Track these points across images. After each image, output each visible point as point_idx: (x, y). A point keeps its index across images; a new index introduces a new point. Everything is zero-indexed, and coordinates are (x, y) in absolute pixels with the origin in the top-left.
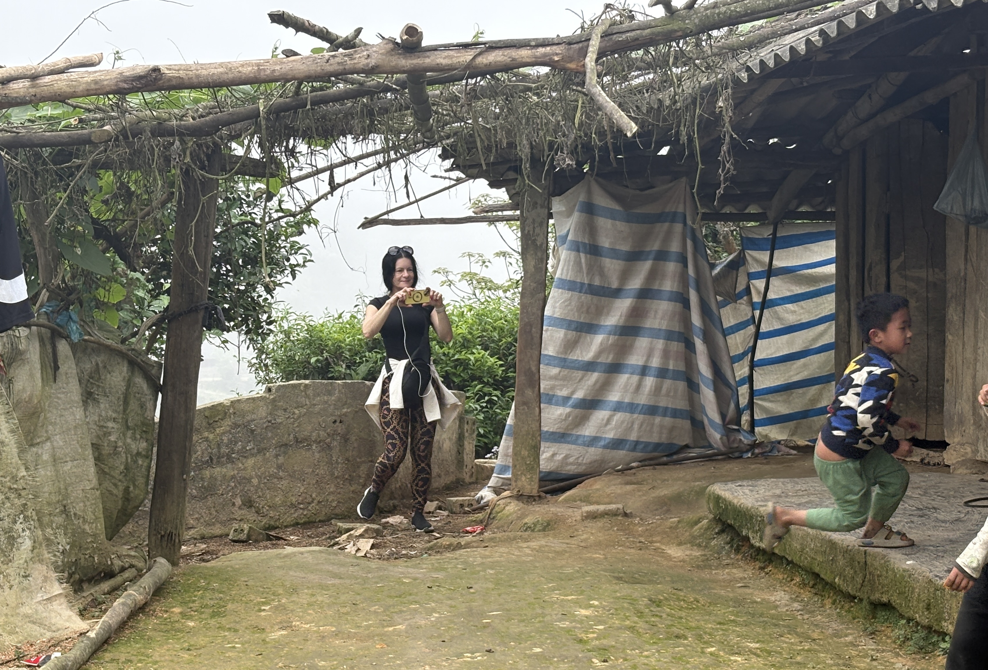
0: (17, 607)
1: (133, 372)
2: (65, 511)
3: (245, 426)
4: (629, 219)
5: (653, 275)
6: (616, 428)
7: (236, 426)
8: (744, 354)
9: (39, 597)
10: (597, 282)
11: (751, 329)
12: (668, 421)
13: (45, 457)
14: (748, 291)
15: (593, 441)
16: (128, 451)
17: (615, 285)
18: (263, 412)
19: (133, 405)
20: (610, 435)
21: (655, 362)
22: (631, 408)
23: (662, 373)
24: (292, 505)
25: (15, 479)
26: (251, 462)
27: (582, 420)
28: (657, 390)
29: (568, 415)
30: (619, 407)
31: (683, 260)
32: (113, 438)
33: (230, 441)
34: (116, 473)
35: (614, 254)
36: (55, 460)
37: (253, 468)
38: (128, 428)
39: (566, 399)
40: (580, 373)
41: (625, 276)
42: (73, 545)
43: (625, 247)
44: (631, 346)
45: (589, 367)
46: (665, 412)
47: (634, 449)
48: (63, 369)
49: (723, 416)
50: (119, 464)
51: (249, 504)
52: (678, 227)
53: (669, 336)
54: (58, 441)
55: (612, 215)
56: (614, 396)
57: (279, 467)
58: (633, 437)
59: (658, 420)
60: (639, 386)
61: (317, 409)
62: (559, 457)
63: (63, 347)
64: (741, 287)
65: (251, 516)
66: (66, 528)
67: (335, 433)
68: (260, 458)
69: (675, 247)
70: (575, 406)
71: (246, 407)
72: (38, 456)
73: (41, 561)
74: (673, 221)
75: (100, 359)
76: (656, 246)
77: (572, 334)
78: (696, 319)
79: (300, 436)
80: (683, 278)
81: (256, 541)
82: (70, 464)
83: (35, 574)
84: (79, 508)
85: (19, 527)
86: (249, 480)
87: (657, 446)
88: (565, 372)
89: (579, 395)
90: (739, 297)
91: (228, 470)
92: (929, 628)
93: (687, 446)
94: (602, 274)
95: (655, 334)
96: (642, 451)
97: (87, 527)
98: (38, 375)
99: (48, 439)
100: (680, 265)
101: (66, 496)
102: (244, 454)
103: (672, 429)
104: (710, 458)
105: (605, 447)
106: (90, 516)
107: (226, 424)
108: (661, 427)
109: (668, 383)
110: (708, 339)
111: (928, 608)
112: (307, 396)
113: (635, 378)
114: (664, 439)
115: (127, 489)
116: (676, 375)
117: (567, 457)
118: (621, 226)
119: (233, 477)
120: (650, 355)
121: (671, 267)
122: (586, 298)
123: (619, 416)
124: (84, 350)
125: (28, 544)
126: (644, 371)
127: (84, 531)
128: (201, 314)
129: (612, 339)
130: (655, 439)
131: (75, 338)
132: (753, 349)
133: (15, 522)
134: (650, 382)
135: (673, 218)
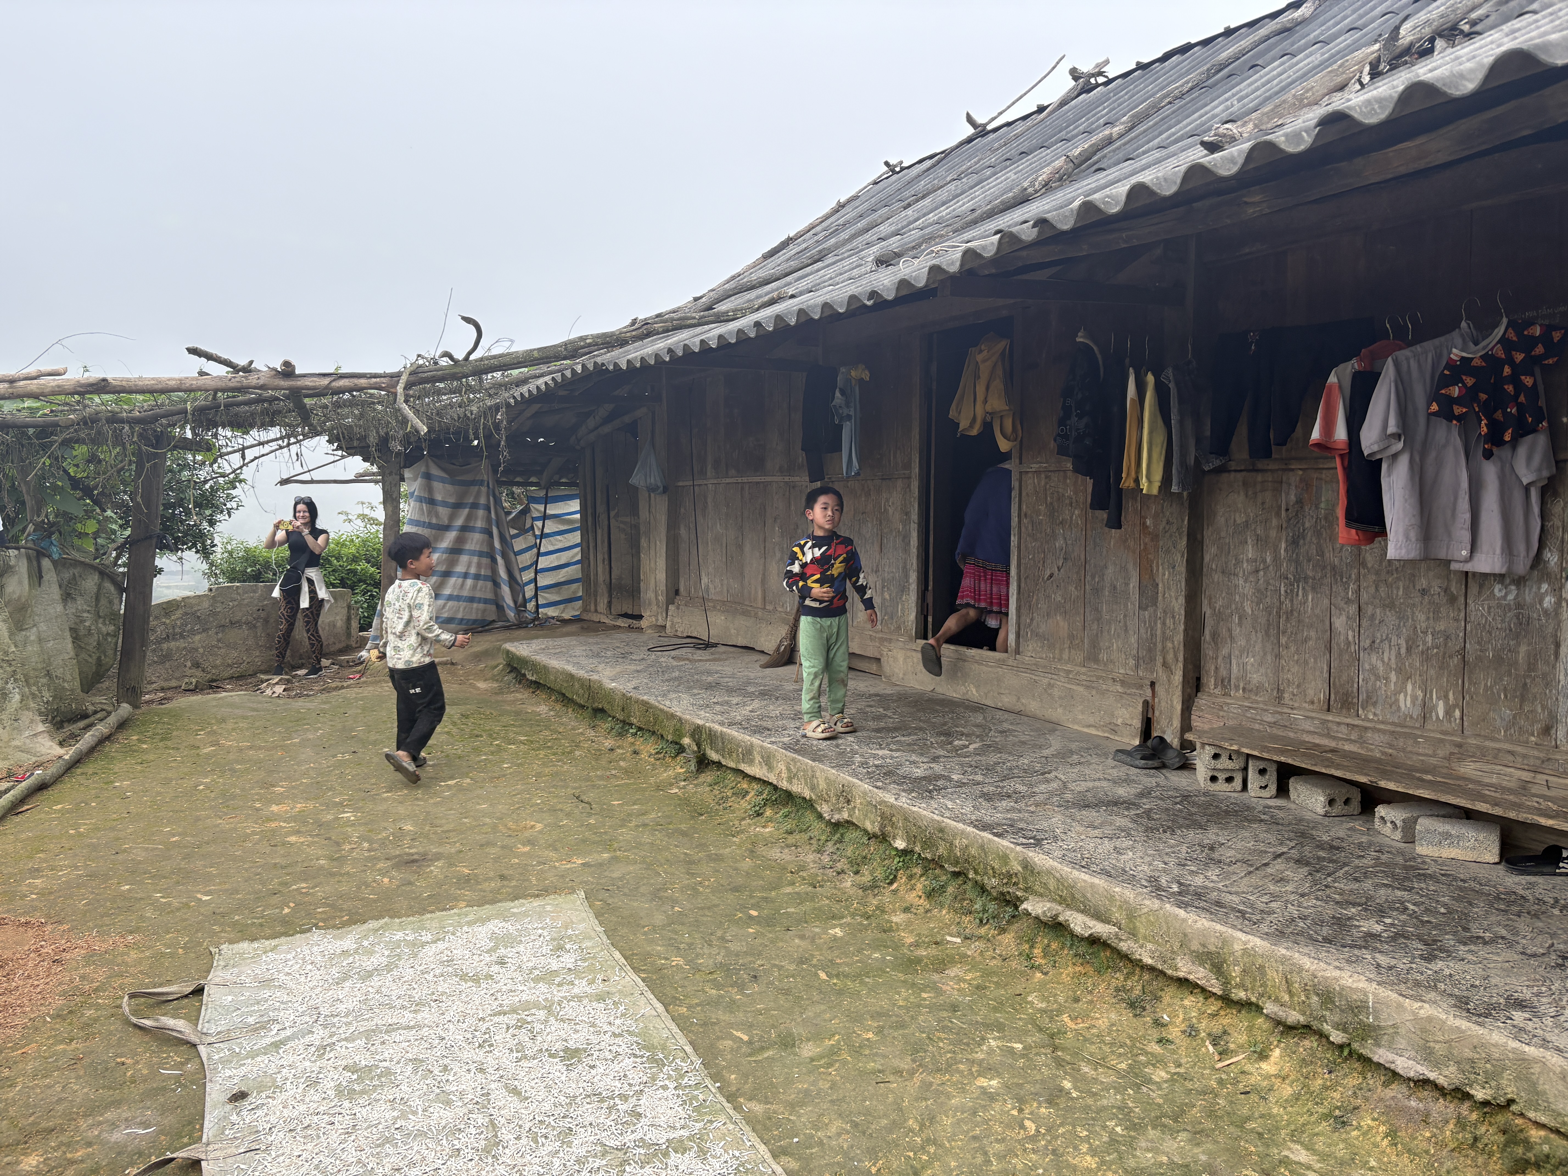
0: (9, 741)
1: (103, 579)
2: (48, 674)
3: (193, 614)
4: (454, 483)
5: (469, 518)
6: (449, 610)
7: (186, 614)
8: (531, 565)
9: (27, 734)
10: (434, 521)
11: (535, 550)
12: (481, 606)
13: (32, 638)
14: (532, 528)
16: (99, 632)
17: (446, 522)
18: (206, 604)
19: (103, 602)
20: (445, 615)
21: (473, 570)
22: (458, 598)
23: (477, 577)
24: (229, 665)
25: (6, 653)
26: (197, 637)
28: (474, 587)
30: (450, 598)
31: (488, 509)
32: (87, 624)
33: (182, 625)
34: (90, 648)
35: (445, 504)
36: (40, 640)
37: (200, 641)
38: (100, 617)
41: (452, 517)
42: (54, 697)
43: (452, 500)
44: (457, 560)
46: (480, 600)
48: (46, 578)
49: (515, 602)
50: (93, 641)
51: (197, 665)
52: (484, 489)
53: (481, 554)
54: (43, 627)
55: (442, 480)
56: (447, 591)
57: (219, 641)
58: (460, 616)
59: (475, 605)
60: (462, 585)
61: (246, 602)
63: (46, 563)
64: (528, 526)
65: (199, 673)
66: (49, 686)
67: (259, 617)
68: (204, 635)
69: (483, 501)
71: (194, 601)
72: (27, 637)
73: (28, 709)
74: (481, 485)
75: (77, 571)
76: (471, 500)
78: (497, 544)
79: (234, 620)
80: (489, 520)
81: (202, 690)
82: (52, 643)
83: (24, 718)
84: (59, 672)
85: (10, 686)
86: (196, 650)
87: (475, 621)
90: (527, 531)
91: (181, 644)
92: (624, 722)
93: (494, 621)
94: (437, 516)
95: (472, 553)
97: (66, 685)
98: (26, 582)
99: (35, 625)
100: (486, 512)
101: (49, 664)
102: (193, 632)
103: (484, 611)
104: (508, 628)
106: (68, 677)
107: (179, 613)
108: (477, 609)
109: (480, 583)
110: (504, 556)
111: (623, 710)
112: (238, 594)
113: (460, 580)
114: (479, 617)
115: (99, 659)
116: (486, 578)
118: (449, 487)
119: (185, 648)
120: (469, 566)
121: (481, 513)
123: (450, 603)
124: (64, 565)
125: (18, 697)
126: (466, 575)
127: (63, 688)
128: (154, 541)
129: (445, 556)
130: (473, 617)
131: (56, 556)
132: (537, 561)
133: (7, 683)
134: (469, 582)
135: (481, 483)
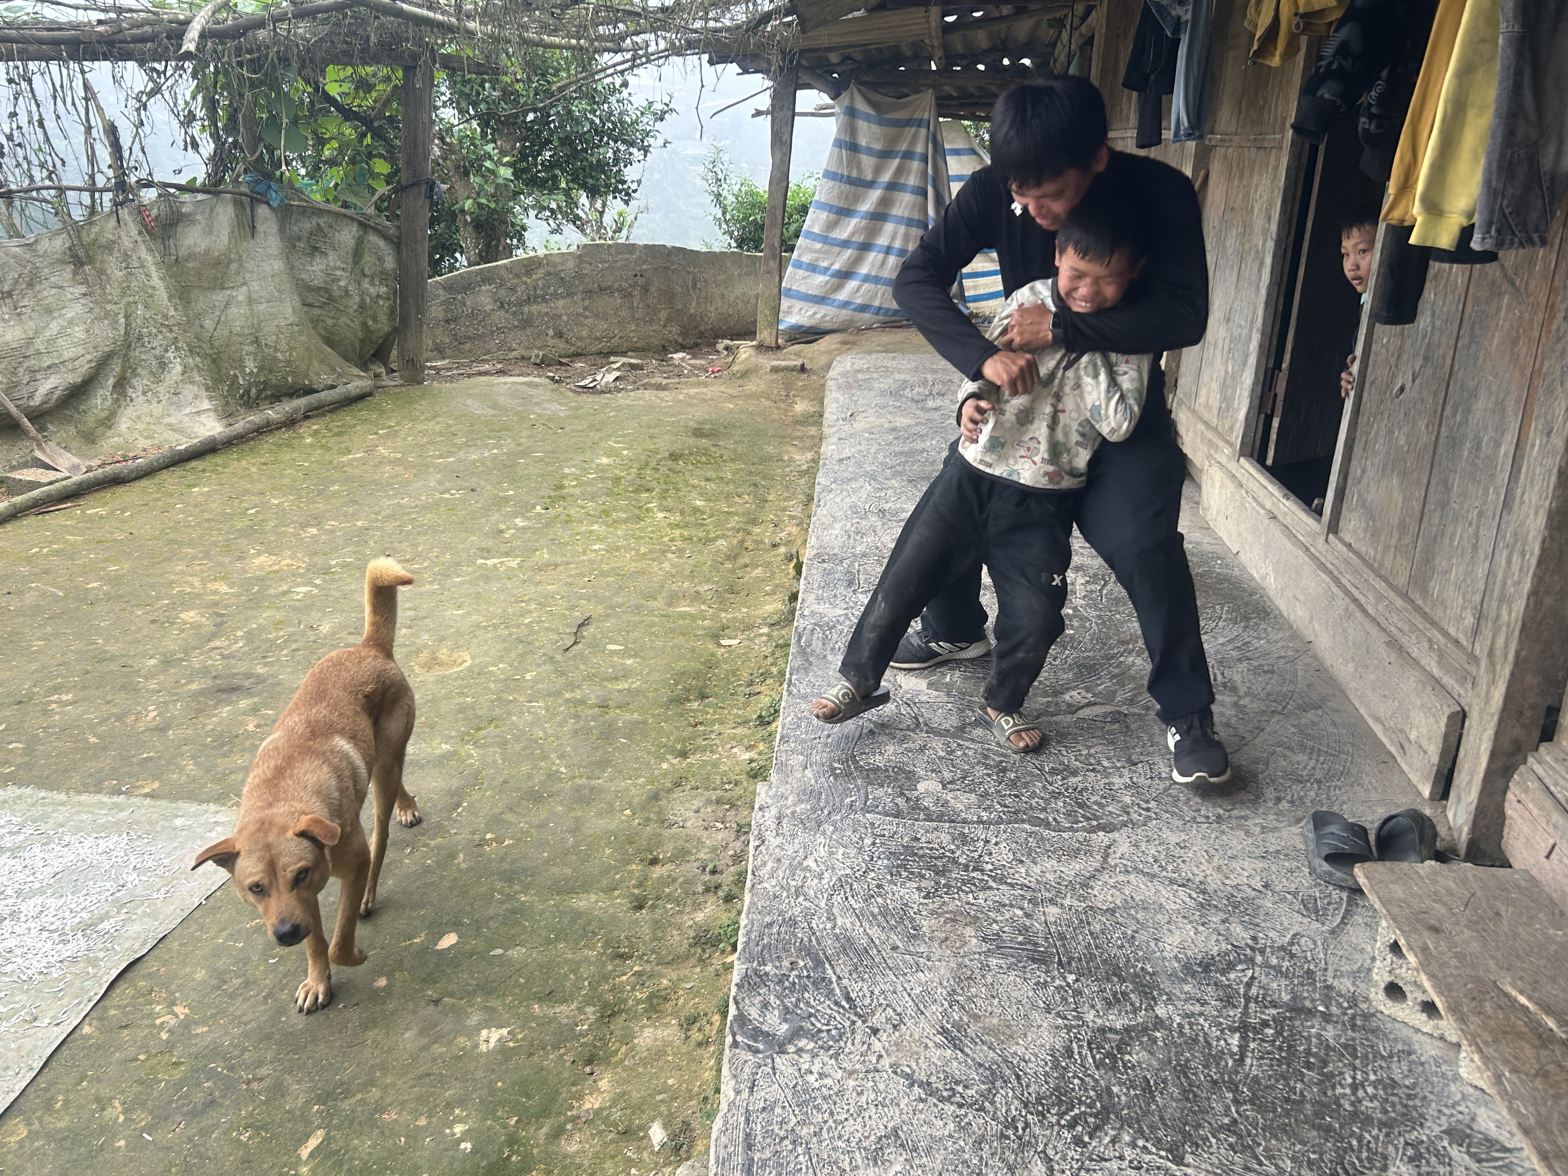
0: (163, 416)
1: (365, 232)
2: (256, 341)
3: (556, 274)
4: (881, 123)
5: (899, 171)
6: (864, 295)
7: (549, 274)
9: (188, 410)
10: (854, 174)
13: (240, 298)
15: (846, 304)
16: (363, 293)
17: (869, 177)
18: (571, 264)
19: (368, 258)
20: (859, 301)
21: (898, 244)
22: (877, 280)
24: (597, 339)
25: (166, 317)
26: (561, 303)
27: (838, 287)
29: (827, 283)
30: (867, 279)
31: (925, 159)
32: (342, 283)
33: (545, 286)
34: (351, 311)
35: (870, 151)
36: (250, 301)
37: (563, 307)
38: (365, 276)
39: (827, 269)
40: (838, 249)
41: (878, 170)
42: (261, 369)
43: (878, 146)
44: (880, 229)
45: (845, 244)
47: (877, 313)
48: (260, 228)
50: (353, 304)
51: (559, 335)
52: (923, 132)
53: (910, 222)
54: (255, 286)
55: (868, 119)
56: (864, 270)
57: (585, 308)
58: (877, 303)
60: (883, 263)
61: (619, 264)
62: (819, 316)
63: (263, 210)
65: (562, 345)
66: (256, 355)
67: (636, 284)
68: (569, 300)
69: (919, 149)
70: (832, 276)
71: (557, 260)
73: (192, 383)
74: (919, 126)
76: (904, 148)
77: (832, 217)
78: (931, 211)
79: (603, 285)
80: (924, 175)
81: (549, 365)
82: (264, 305)
83: (186, 392)
84: (271, 340)
85: (170, 354)
86: (560, 317)
88: (826, 247)
89: (836, 267)
91: (543, 308)
94: (859, 168)
95: (900, 220)
96: (885, 314)
97: (279, 355)
98: (224, 232)
99: (244, 284)
100: (923, 164)
101: (259, 330)
102: (556, 296)
105: (855, 310)
106: (283, 346)
107: (541, 272)
112: (610, 254)
113: (881, 256)
117: (825, 316)
118: (875, 128)
119: (547, 314)
120: (893, 238)
121: (916, 165)
122: (845, 187)
123: (866, 286)
125: (179, 368)
126: (888, 250)
128: (424, 188)
129: (864, 222)
131: (276, 203)
133: (167, 351)
135: (919, 123)
